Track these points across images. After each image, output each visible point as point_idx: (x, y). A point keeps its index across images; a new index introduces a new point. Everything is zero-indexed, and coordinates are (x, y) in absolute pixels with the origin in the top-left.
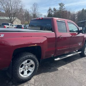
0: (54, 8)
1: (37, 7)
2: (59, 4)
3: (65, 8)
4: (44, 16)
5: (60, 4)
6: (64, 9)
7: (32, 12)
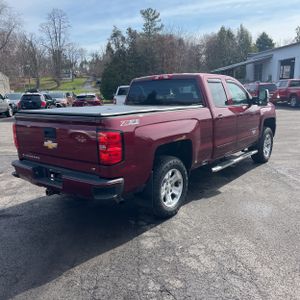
0: (130, 30)
1: (66, 25)
2: (141, 12)
3: (162, 26)
4: (93, 55)
5: (145, 14)
6: (159, 29)
7: (48, 43)
